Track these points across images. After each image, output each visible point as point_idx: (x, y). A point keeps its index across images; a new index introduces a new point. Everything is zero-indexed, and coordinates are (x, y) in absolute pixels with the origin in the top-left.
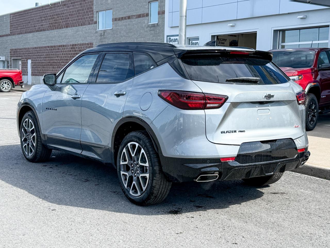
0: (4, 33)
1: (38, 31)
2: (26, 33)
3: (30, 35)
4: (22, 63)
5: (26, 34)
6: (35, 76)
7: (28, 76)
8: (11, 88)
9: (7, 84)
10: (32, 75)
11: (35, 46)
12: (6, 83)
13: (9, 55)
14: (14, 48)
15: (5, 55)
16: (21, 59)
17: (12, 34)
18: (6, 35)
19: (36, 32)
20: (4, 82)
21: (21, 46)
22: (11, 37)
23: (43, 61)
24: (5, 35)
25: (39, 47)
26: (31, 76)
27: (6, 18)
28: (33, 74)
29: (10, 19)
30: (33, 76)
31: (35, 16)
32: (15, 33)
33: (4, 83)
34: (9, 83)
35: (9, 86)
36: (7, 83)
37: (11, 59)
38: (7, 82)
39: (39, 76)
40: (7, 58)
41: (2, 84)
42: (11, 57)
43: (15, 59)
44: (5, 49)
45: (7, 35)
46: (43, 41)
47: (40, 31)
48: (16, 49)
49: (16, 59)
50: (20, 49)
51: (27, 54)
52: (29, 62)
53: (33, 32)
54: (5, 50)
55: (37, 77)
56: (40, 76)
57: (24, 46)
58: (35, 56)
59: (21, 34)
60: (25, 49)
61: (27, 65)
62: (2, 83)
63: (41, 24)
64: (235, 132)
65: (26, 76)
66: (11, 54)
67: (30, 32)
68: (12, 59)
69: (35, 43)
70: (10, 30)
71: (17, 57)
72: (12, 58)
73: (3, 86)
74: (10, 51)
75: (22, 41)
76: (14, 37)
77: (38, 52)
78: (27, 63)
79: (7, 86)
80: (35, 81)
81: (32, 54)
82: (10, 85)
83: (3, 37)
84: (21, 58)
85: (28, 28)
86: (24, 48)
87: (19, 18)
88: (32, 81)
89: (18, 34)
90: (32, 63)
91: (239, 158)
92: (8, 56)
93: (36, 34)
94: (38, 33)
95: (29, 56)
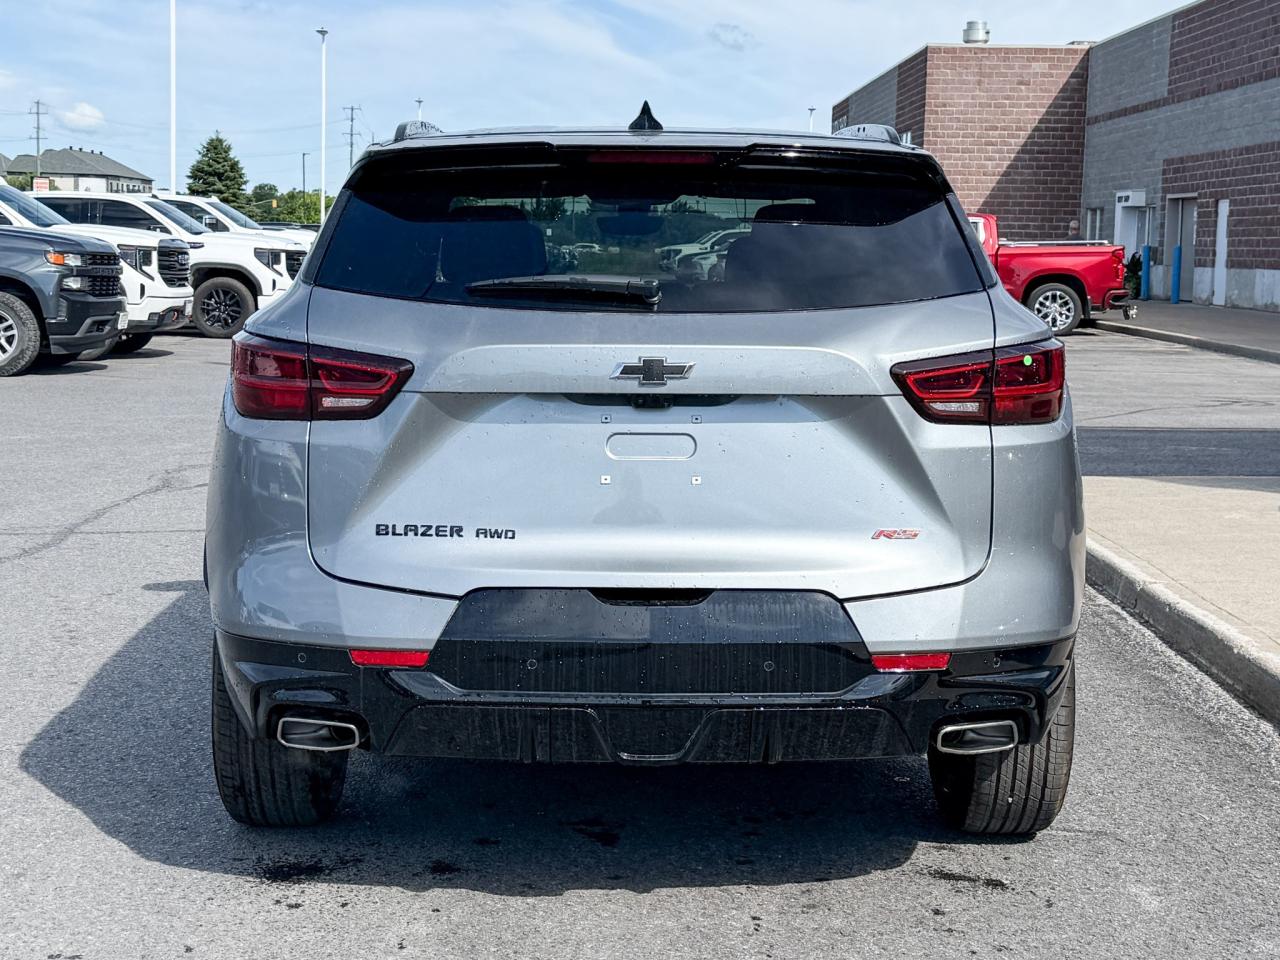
0: (1149, 97)
1: (1259, 78)
2: (1219, 88)
3: (1233, 97)
4: (1200, 215)
5: (1219, 95)
6: (1238, 270)
7: (1216, 269)
8: (1074, 316)
9: (1060, 301)
10: (1227, 266)
11: (1246, 142)
12: (1054, 298)
13: (1160, 185)
14: (1175, 154)
15: (1147, 186)
16: (1195, 199)
17: (1175, 97)
18: (1155, 101)
19: (1255, 81)
20: (1049, 294)
21: (1197, 145)
22: (1171, 111)
23: (1270, 206)
24: (1151, 103)
25: (1260, 146)
26: (1225, 270)
27: (1159, 34)
28: (1231, 264)
29: (1173, 37)
30: (1232, 270)
31: (1253, 17)
32: (1183, 94)
33: (1046, 298)
34: (1067, 298)
35: (1068, 310)
36: (1061, 298)
37: (1163, 199)
38: (1058, 293)
39: (1251, 267)
40: (1153, 198)
41: (1041, 304)
42: (1165, 191)
43: (1178, 199)
44: (1149, 160)
45: (1156, 104)
46: (1274, 120)
47: (1266, 79)
48: (1181, 160)
49: (1183, 199)
50: (1196, 158)
51: (1217, 177)
52: (1224, 207)
53: (1244, 82)
54: (1148, 163)
55: (1245, 271)
56: (1257, 267)
57: (1210, 146)
58: (1244, 182)
59: (1204, 95)
60: (1212, 155)
61: (1216, 222)
62: (1041, 299)
63: (1272, 45)
64: (457, 531)
65: (1209, 269)
66: (1165, 181)
67: (1234, 85)
68: (1170, 199)
69: (1247, 128)
70: (1168, 82)
71: (1184, 190)
72: (1169, 196)
73: (1044, 310)
74: (1161, 168)
75: (1205, 124)
76: (1177, 109)
77: (1253, 168)
78: (1216, 212)
79: (1059, 309)
80: (1236, 292)
81: (1234, 175)
82: (1071, 305)
83: (1145, 113)
84: (1195, 194)
85: (1228, 66)
86: (1208, 154)
87: (1201, 27)
88: (1228, 290)
89: (1192, 98)
90: (1231, 213)
91: (445, 656)
92: (1154, 189)
93: (1254, 90)
94: (1259, 84)
95: (1223, 183)
